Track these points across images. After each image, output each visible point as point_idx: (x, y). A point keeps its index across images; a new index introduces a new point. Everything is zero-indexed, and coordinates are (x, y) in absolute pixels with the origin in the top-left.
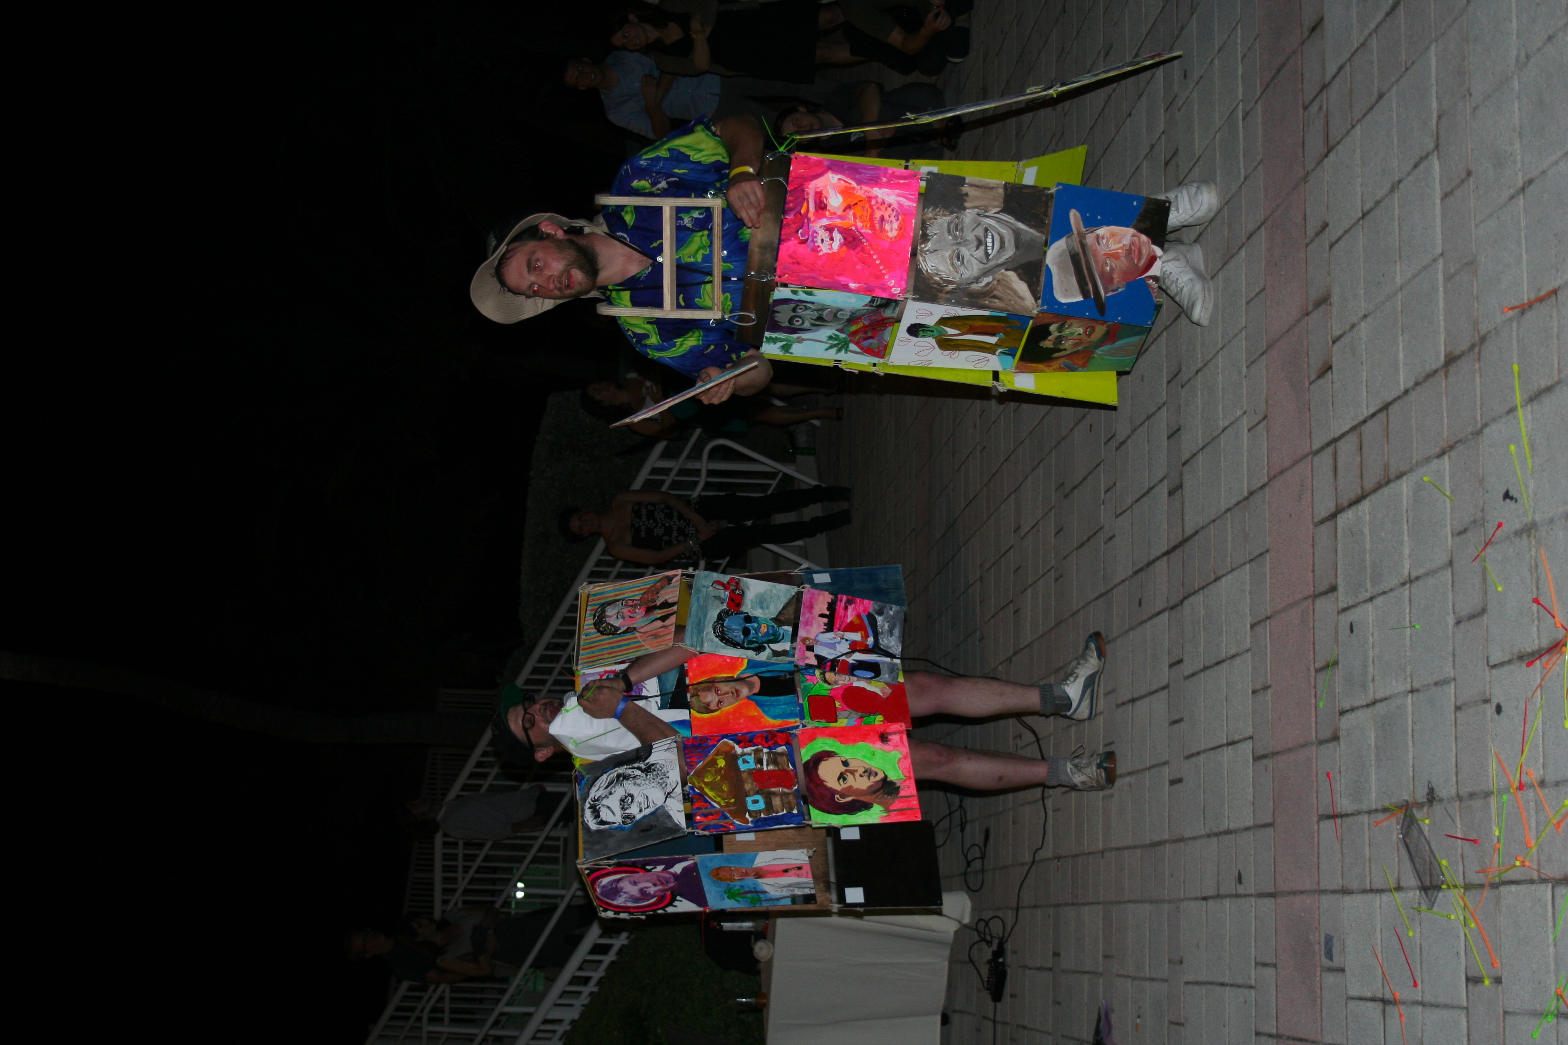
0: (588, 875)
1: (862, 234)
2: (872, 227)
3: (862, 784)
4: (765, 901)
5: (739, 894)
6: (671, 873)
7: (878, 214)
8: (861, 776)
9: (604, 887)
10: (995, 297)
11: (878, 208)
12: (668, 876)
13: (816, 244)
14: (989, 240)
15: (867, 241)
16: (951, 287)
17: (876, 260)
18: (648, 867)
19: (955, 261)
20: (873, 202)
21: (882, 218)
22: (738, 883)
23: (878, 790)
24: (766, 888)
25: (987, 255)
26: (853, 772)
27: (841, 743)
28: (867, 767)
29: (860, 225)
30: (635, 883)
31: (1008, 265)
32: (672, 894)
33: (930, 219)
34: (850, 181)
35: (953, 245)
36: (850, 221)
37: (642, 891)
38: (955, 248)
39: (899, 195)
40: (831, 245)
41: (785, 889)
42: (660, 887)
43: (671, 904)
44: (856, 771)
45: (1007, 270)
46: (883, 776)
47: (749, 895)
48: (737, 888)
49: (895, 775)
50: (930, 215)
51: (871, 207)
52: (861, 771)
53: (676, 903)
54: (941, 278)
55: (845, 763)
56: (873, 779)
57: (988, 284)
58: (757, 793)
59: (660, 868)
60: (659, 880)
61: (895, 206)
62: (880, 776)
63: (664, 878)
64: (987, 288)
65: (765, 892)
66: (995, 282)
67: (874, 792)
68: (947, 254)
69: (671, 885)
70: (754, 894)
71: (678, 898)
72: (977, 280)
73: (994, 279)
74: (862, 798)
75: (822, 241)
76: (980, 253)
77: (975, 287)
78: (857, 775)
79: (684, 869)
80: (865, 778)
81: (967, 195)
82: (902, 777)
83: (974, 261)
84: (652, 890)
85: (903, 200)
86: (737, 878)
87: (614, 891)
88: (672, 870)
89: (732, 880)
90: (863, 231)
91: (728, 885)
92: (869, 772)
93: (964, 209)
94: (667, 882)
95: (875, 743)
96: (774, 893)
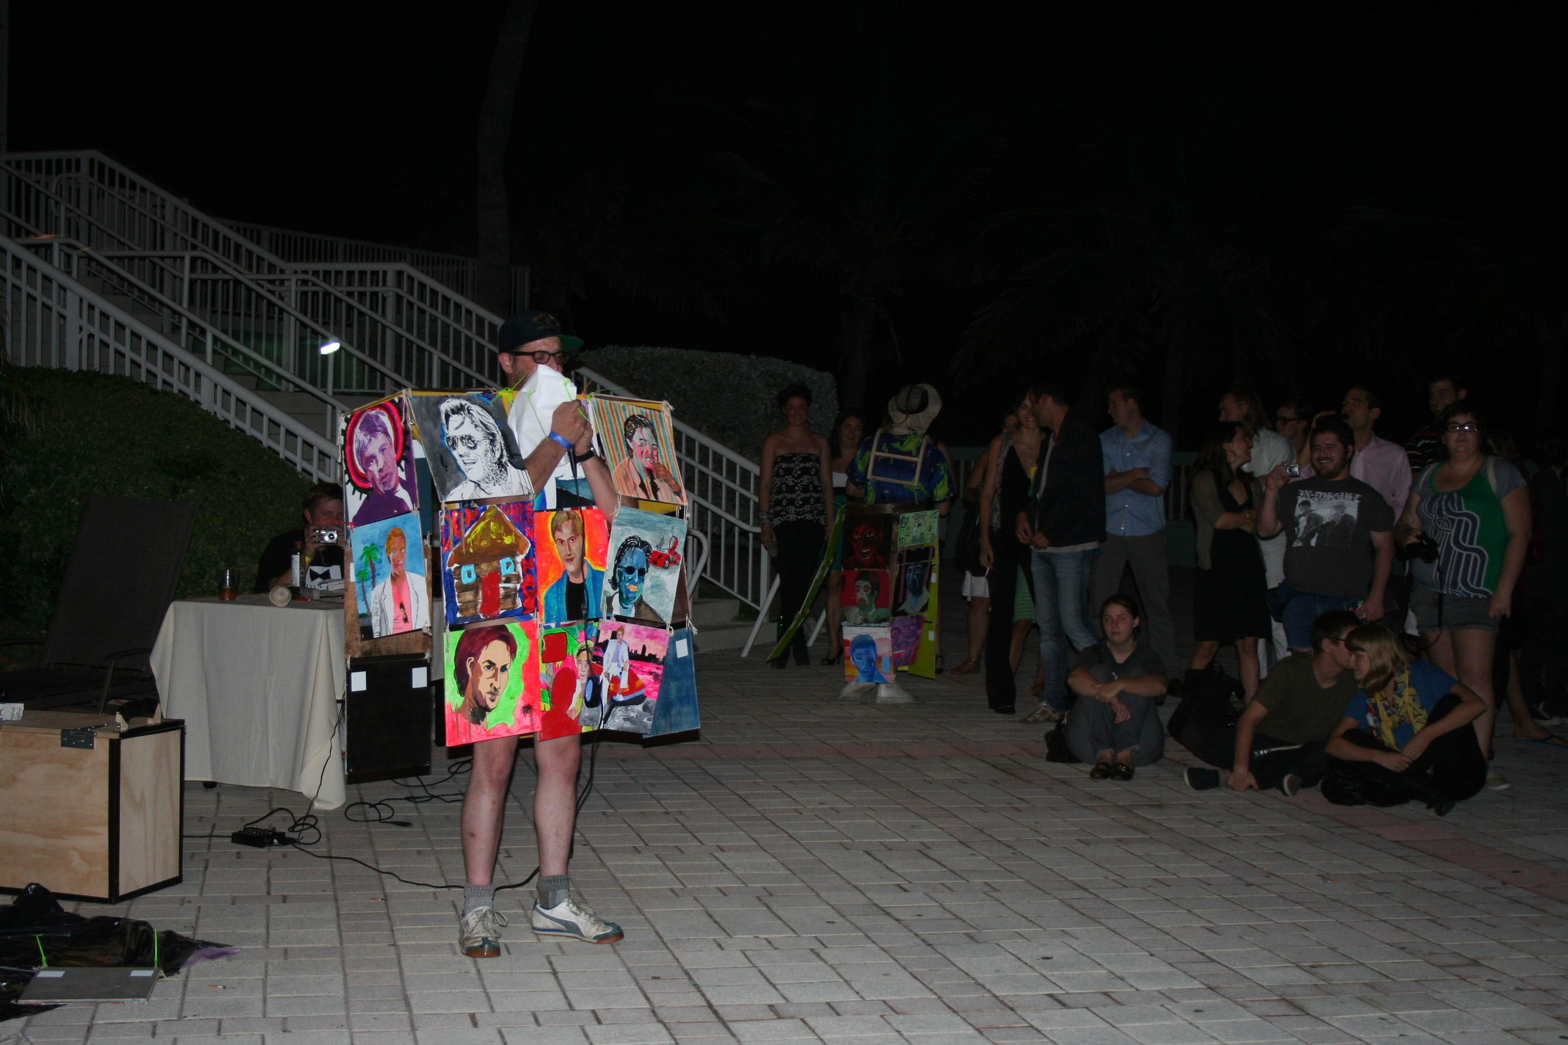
0: (393, 401)
3: (484, 686)
5: (371, 559)
6: (396, 486)
8: (491, 685)
9: (380, 418)
12: (393, 484)
18: (401, 464)
22: (385, 558)
23: (477, 702)
24: (378, 586)
26: (495, 676)
27: (524, 665)
28: (500, 690)
30: (383, 450)
32: (370, 489)
37: (373, 457)
41: (379, 607)
42: (377, 476)
43: (357, 488)
44: (496, 680)
46: (491, 707)
47: (371, 567)
49: (491, 720)
52: (496, 685)
55: (504, 668)
56: (488, 697)
58: (478, 576)
59: (403, 476)
60: (386, 475)
62: (490, 705)
63: (390, 480)
65: (374, 586)
67: (475, 698)
69: (381, 488)
70: (370, 576)
74: (469, 685)
78: (492, 681)
79: (401, 501)
80: (489, 689)
82: (489, 728)
84: (375, 468)
86: (391, 556)
87: (371, 427)
88: (400, 487)
89: (388, 551)
91: (382, 547)
92: (494, 692)
94: (384, 484)
95: (523, 698)
96: (373, 595)
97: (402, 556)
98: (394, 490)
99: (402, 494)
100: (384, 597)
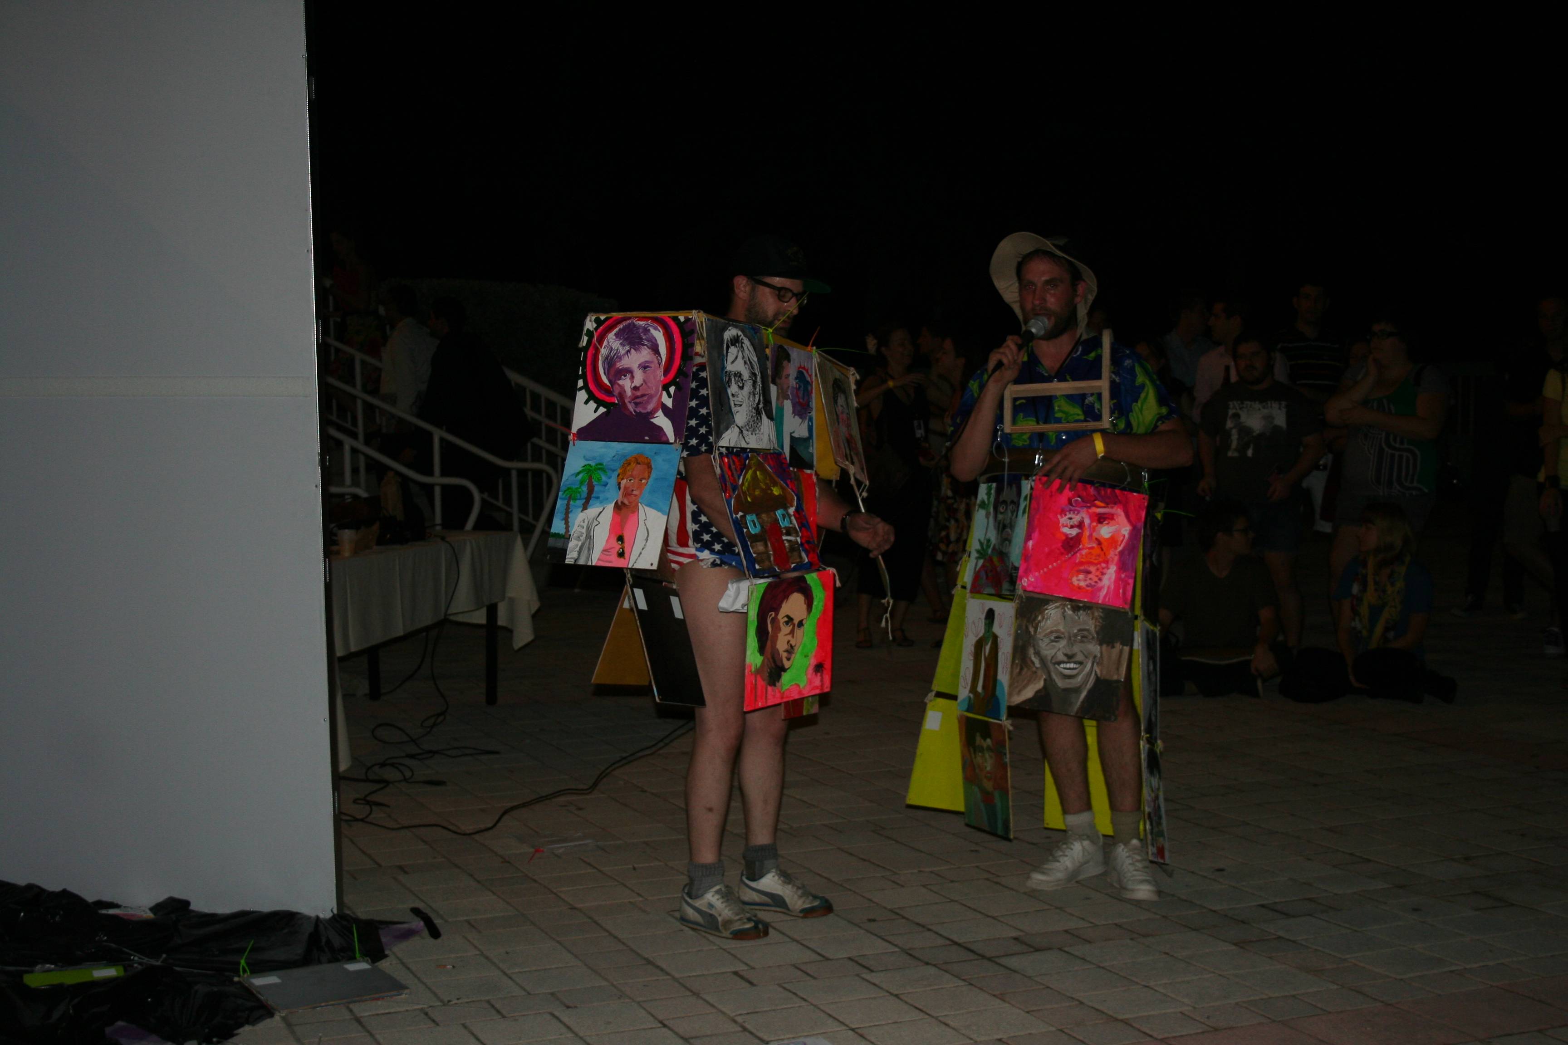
0: (676, 319)
1: (1077, 552)
2: (1081, 563)
3: (781, 645)
4: (568, 505)
5: (590, 478)
6: (655, 411)
7: (1092, 569)
8: (789, 642)
9: (646, 331)
10: (1021, 669)
11: (1098, 569)
12: (650, 407)
13: (1067, 513)
14: (1072, 665)
15: (1069, 558)
16: (1032, 630)
17: (1052, 565)
18: (672, 389)
19: (1055, 635)
20: (1104, 565)
21: (1089, 572)
22: (613, 481)
24: (592, 512)
25: (1059, 663)
26: (792, 632)
27: (819, 619)
28: (796, 648)
29: (1084, 552)
30: (644, 367)
31: (1049, 681)
32: (613, 404)
33: (1093, 613)
34: (1122, 546)
35: (1069, 633)
36: (1086, 543)
37: (628, 371)
38: (1066, 635)
39: (1109, 588)
40: (1066, 526)
41: (584, 531)
42: (629, 393)
43: (591, 397)
44: (793, 637)
45: (1045, 680)
46: (786, 667)
47: (585, 489)
48: (604, 478)
49: (786, 679)
50: (1096, 614)
51: (1099, 563)
52: (793, 642)
53: (592, 405)
54: (1040, 622)
55: (801, 624)
56: (785, 655)
57: (1033, 663)
58: (762, 527)
59: (669, 402)
60: (643, 396)
61: (1100, 584)
62: (786, 664)
63: (648, 402)
64: (1029, 662)
65: (585, 507)
66: (1034, 669)
68: (1061, 628)
69: (631, 407)
70: (585, 495)
71: (602, 410)
72: (1037, 653)
73: (1037, 668)
74: (769, 643)
75: (1071, 519)
76: (1061, 657)
77: (1031, 651)
78: (789, 637)
79: (660, 429)
80: (786, 647)
81: (1113, 647)
82: (785, 688)
83: (1053, 652)
84: (626, 383)
85: (1104, 591)
86: (624, 482)
87: (633, 339)
88: (660, 413)
89: (621, 476)
90: (1078, 555)
91: (614, 471)
92: (791, 650)
93: (1101, 644)
94: (636, 404)
95: (816, 656)
96: (580, 519)
97: (640, 487)
98: (652, 414)
99: (661, 420)
100: (596, 523)
